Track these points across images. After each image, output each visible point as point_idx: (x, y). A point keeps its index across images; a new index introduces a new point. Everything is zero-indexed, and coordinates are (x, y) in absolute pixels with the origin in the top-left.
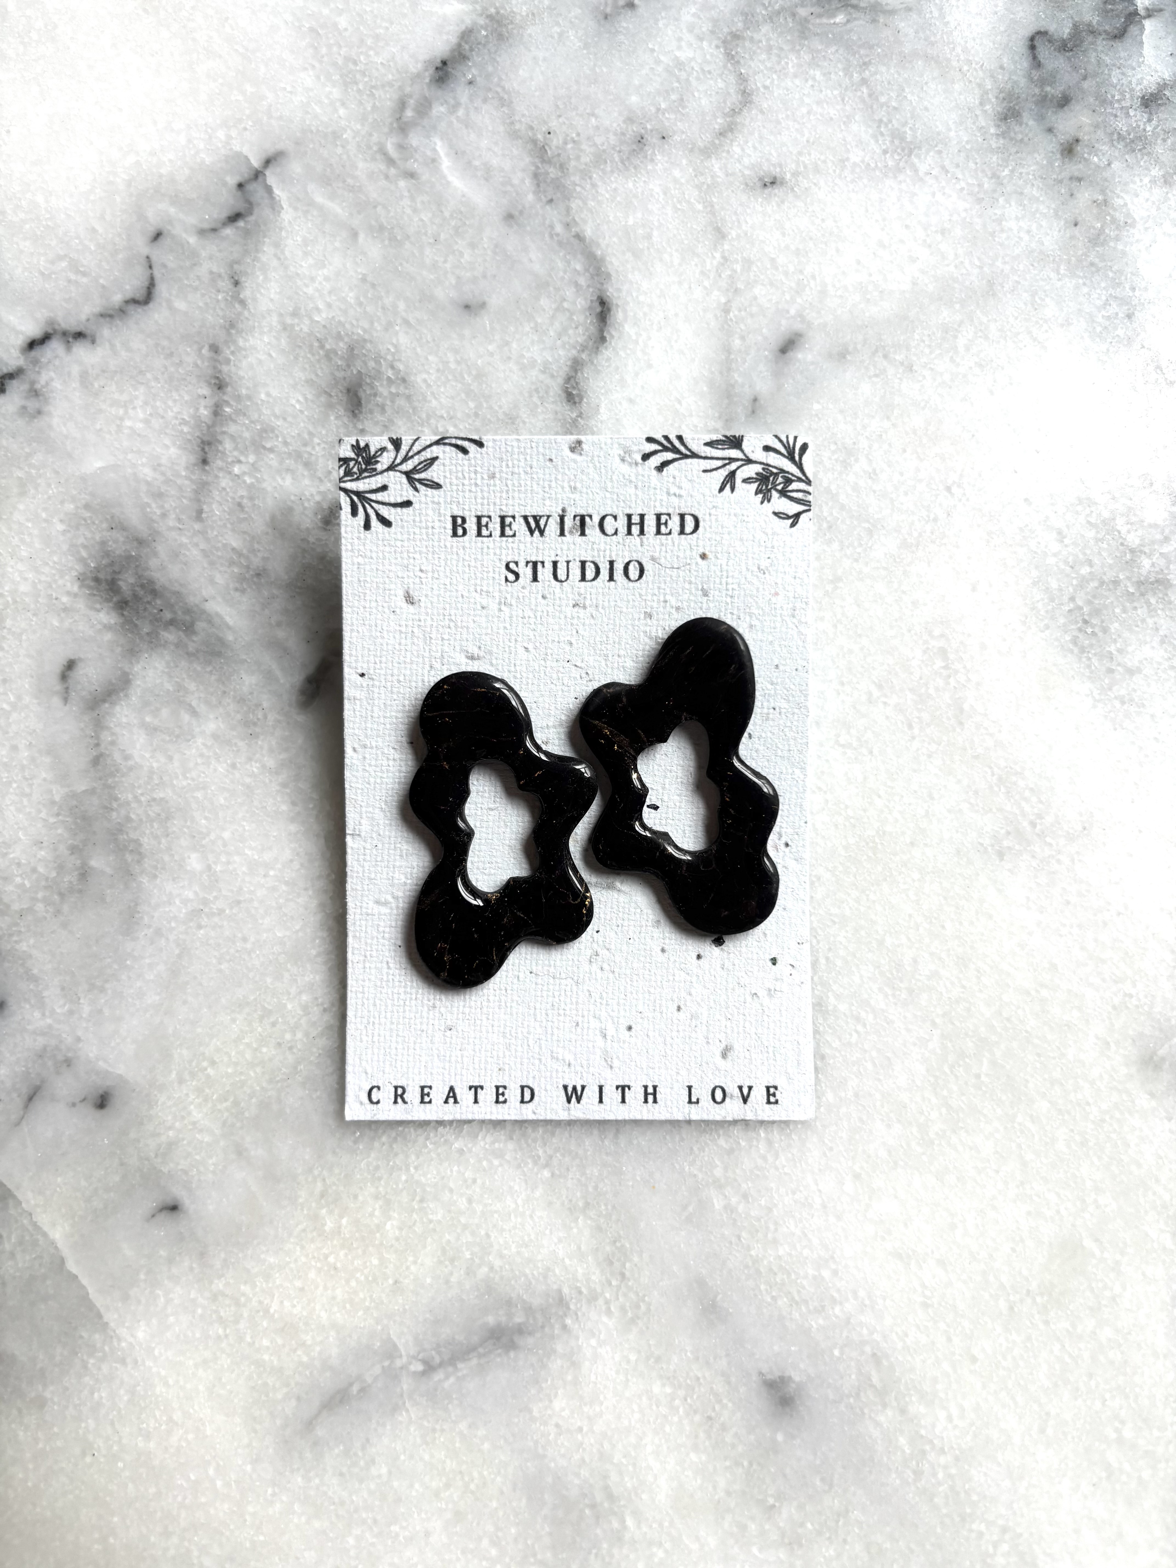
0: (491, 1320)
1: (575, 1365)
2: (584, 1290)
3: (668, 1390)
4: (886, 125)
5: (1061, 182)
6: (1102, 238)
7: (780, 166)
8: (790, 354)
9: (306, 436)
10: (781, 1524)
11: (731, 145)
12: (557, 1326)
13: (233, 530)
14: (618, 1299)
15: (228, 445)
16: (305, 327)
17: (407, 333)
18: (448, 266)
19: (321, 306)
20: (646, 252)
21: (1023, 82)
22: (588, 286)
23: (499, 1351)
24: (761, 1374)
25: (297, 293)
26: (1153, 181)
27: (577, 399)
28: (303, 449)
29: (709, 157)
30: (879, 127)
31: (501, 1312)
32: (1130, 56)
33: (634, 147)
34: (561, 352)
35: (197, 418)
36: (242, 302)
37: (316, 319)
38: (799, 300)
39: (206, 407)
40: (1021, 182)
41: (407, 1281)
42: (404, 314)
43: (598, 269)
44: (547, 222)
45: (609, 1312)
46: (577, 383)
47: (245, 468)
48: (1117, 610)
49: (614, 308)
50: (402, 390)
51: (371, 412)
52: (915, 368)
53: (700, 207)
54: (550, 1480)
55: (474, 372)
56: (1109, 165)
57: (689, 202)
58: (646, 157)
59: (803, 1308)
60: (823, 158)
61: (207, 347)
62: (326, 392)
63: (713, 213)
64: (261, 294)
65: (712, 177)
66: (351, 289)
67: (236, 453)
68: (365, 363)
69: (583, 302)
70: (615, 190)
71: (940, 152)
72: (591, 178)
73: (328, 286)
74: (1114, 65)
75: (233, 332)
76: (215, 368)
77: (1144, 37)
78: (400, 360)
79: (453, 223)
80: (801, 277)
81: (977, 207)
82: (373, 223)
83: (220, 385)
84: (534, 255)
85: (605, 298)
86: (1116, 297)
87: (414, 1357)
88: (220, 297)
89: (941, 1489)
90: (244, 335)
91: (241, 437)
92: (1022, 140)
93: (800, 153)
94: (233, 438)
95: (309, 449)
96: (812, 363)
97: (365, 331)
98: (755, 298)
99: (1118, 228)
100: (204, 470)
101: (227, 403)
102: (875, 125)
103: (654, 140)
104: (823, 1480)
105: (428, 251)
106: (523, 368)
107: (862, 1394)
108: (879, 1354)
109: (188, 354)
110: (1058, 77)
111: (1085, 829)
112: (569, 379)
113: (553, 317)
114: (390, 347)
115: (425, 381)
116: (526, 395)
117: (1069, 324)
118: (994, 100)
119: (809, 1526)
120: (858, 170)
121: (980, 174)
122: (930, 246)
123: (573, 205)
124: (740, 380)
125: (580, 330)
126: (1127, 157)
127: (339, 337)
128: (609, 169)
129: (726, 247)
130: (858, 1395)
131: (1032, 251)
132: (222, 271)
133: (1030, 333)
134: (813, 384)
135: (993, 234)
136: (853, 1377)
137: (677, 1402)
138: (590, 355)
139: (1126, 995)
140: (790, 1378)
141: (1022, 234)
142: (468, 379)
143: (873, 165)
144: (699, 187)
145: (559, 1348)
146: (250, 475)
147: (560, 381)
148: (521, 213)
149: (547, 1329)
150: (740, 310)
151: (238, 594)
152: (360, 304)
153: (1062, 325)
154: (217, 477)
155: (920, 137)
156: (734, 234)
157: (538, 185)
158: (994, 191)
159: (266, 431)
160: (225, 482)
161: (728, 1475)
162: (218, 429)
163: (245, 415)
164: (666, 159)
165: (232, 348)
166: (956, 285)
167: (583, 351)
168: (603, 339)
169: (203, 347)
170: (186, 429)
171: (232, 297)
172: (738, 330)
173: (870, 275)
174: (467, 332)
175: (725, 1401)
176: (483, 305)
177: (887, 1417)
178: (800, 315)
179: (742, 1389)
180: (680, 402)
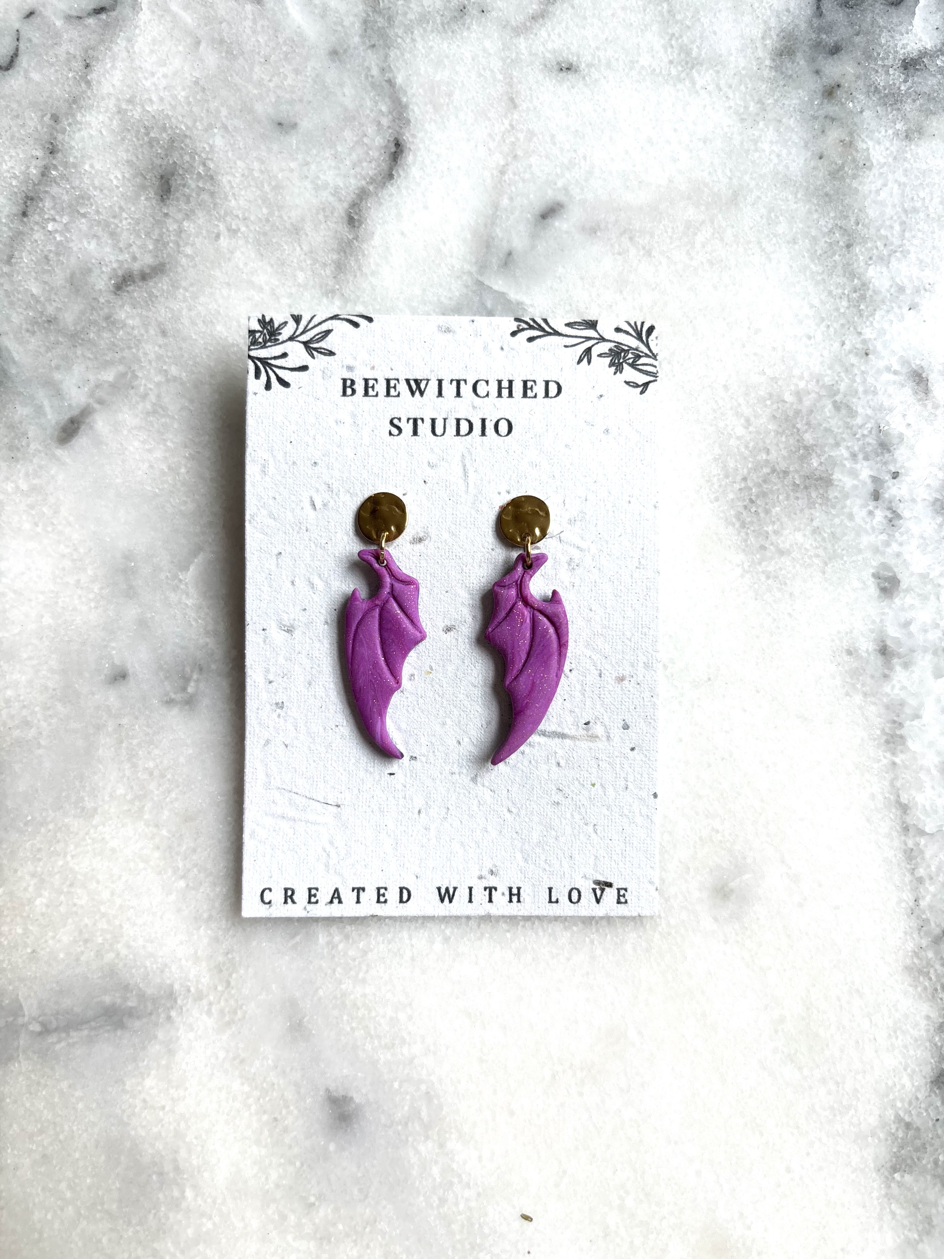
0: (107, 999)
1: (171, 1053)
2: (193, 990)
3: (246, 1088)
4: (677, 39)
5: (815, 118)
6: (841, 173)
7: (578, 57)
8: (549, 221)
9: (117, 210)
10: (317, 1221)
11: (540, 29)
12: (162, 1015)
13: (36, 279)
14: (219, 1002)
15: (48, 204)
16: (137, 113)
17: (223, 137)
18: (271, 85)
19: (154, 98)
20: (445, 108)
21: (803, 26)
22: (389, 127)
23: (109, 1028)
24: (327, 1090)
25: (137, 85)
26: (897, 134)
27: (357, 224)
28: (112, 220)
29: (519, 35)
30: (671, 39)
31: (117, 995)
32: (901, 23)
33: (456, 14)
34: (353, 181)
35: (26, 174)
36: (88, 83)
37: (148, 108)
38: (568, 175)
39: (36, 167)
40: (782, 112)
41: (42, 953)
42: (224, 119)
43: (401, 114)
44: (366, 64)
45: (209, 1013)
46: (360, 210)
47: (57, 226)
48: (781, 497)
49: (406, 152)
50: (208, 186)
51: (178, 200)
52: (654, 253)
53: (500, 77)
54: (128, 1144)
55: (273, 183)
56: (861, 112)
57: (492, 71)
58: (464, 25)
59: (376, 1042)
60: (616, 56)
61: (49, 116)
62: (142, 174)
63: (511, 86)
64: (106, 79)
65: (517, 53)
66: (184, 89)
67: (52, 212)
68: (182, 157)
69: (381, 141)
70: (431, 47)
71: (718, 72)
72: (412, 33)
73: (164, 82)
74: (886, 28)
75: (74, 106)
76: (51, 134)
77: (917, 9)
78: (212, 159)
79: (284, 49)
80: (574, 155)
81: (740, 125)
82: (216, 36)
83: (53, 151)
84: (348, 90)
85: (401, 141)
86: (841, 227)
87: (34, 1019)
88: (70, 75)
89: (459, 1218)
90: (83, 111)
91: (60, 199)
92: (791, 76)
93: (598, 48)
94: (53, 198)
95: (116, 221)
96: (566, 232)
97: (187, 127)
98: (530, 166)
99: (857, 167)
100: (22, 221)
101: (55, 168)
102: (667, 38)
103: (475, 12)
104: (360, 1190)
105: (257, 69)
106: (317, 188)
107: (410, 1124)
108: (432, 1093)
109: (32, 119)
110: (835, 28)
111: (709, 679)
112: (354, 205)
113: (352, 149)
114: (205, 146)
115: (230, 182)
116: (314, 211)
117: (795, 243)
118: (775, 37)
119: (340, 1227)
120: (644, 73)
121: (748, 97)
122: (691, 151)
123: (392, 54)
124: (500, 235)
125: (373, 165)
126: (878, 108)
127: (164, 129)
128: (429, 29)
129: (516, 116)
130: (406, 1124)
131: (778, 173)
132: (78, 53)
133: (759, 243)
134: (562, 250)
135: (747, 151)
136: (406, 1108)
137: (251, 1101)
138: (376, 188)
139: (713, 829)
140: (352, 1098)
141: (773, 157)
142: (267, 188)
143: (658, 71)
144: (504, 60)
145: (160, 1035)
146: (61, 233)
147: (346, 205)
148: (345, 51)
149: (153, 1017)
150: (514, 174)
151: (28, 334)
152: (189, 103)
153: (788, 242)
154: (32, 229)
155: (703, 55)
156: (524, 106)
157: (365, 30)
158: (758, 115)
159: (83, 198)
160: (38, 235)
161: (281, 1171)
162: (42, 188)
163: (68, 180)
164: (481, 29)
165: (70, 121)
166: (706, 189)
167: (372, 183)
168: (391, 176)
169: (46, 115)
170: (14, 183)
171: (81, 77)
172: (509, 191)
173: (634, 166)
174: (275, 147)
175: (292, 1108)
176: (294, 126)
177: (427, 1148)
178: (566, 189)
179: (309, 1101)
180: (444, 244)
